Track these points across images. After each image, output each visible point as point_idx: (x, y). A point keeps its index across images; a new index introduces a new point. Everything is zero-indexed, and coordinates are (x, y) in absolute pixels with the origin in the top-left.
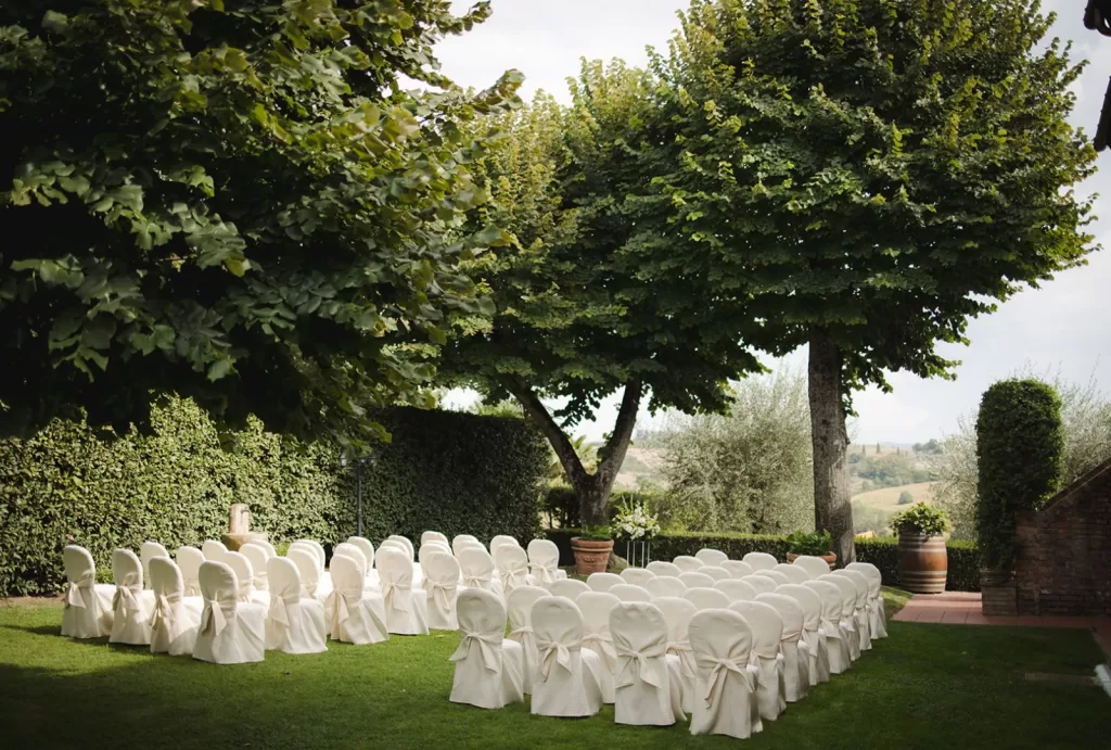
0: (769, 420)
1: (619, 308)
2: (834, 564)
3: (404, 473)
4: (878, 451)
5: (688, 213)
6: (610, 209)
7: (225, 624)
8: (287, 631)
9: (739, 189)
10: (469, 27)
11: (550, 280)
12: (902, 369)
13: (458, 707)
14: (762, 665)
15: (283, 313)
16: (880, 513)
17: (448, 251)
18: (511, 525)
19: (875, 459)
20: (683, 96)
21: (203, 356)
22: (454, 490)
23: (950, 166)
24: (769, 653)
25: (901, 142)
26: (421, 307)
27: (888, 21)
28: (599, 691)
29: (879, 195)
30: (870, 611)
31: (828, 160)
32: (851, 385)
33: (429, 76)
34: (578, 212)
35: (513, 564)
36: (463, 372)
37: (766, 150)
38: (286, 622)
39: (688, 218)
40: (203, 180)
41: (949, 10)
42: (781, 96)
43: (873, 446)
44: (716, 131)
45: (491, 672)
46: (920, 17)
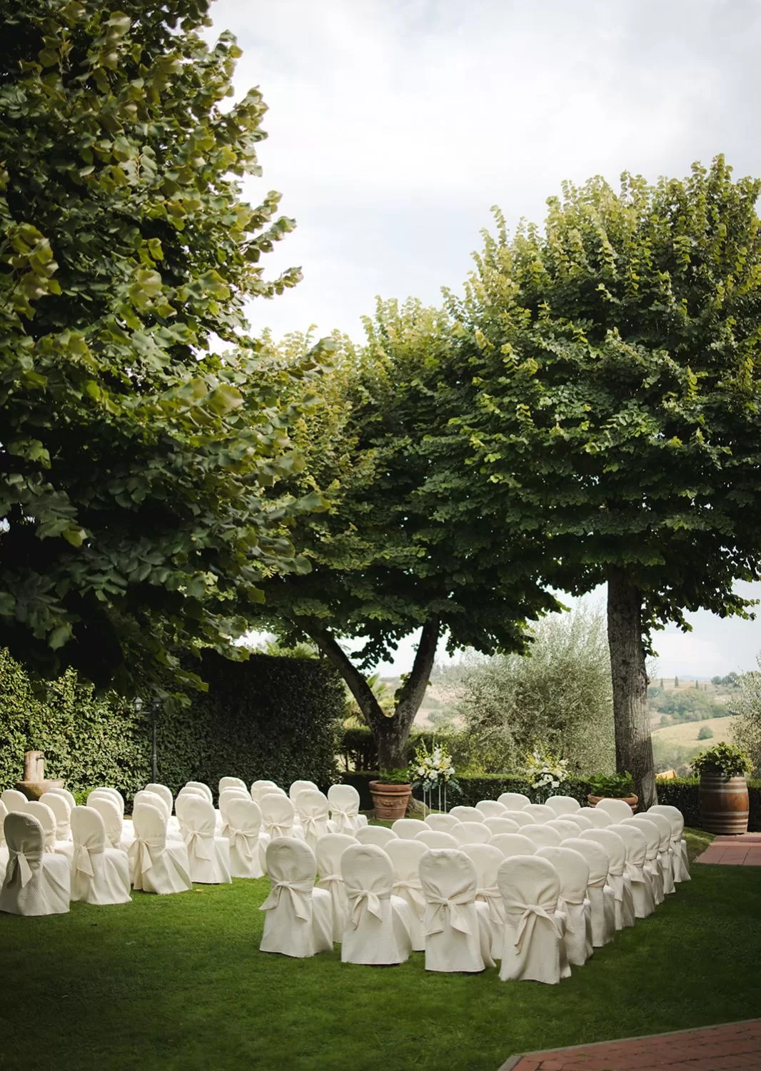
0: (567, 659)
1: (417, 549)
2: (635, 806)
3: (199, 717)
4: (677, 685)
5: (486, 455)
6: (407, 450)
7: (31, 876)
8: (92, 881)
9: (536, 431)
10: (280, 291)
11: (347, 521)
12: (701, 609)
13: (270, 956)
14: (569, 910)
15: (114, 579)
16: (680, 749)
17: (271, 517)
18: (307, 768)
19: (674, 693)
20: (480, 338)
21: (42, 622)
22: (249, 733)
23: (746, 408)
24: (576, 898)
25: (697, 385)
26: (242, 568)
27: (682, 265)
28: (409, 938)
29: (675, 438)
30: (673, 854)
31: (624, 403)
32: (650, 625)
33: (242, 339)
34: (374, 453)
35: (315, 810)
36: (259, 614)
37: (562, 392)
38: (91, 873)
39: (486, 460)
40: (41, 453)
41: (741, 255)
42: (577, 339)
43: (669, 680)
44: (513, 373)
45: (302, 920)
46: (713, 261)
